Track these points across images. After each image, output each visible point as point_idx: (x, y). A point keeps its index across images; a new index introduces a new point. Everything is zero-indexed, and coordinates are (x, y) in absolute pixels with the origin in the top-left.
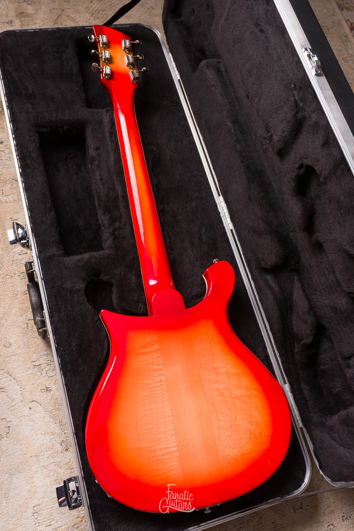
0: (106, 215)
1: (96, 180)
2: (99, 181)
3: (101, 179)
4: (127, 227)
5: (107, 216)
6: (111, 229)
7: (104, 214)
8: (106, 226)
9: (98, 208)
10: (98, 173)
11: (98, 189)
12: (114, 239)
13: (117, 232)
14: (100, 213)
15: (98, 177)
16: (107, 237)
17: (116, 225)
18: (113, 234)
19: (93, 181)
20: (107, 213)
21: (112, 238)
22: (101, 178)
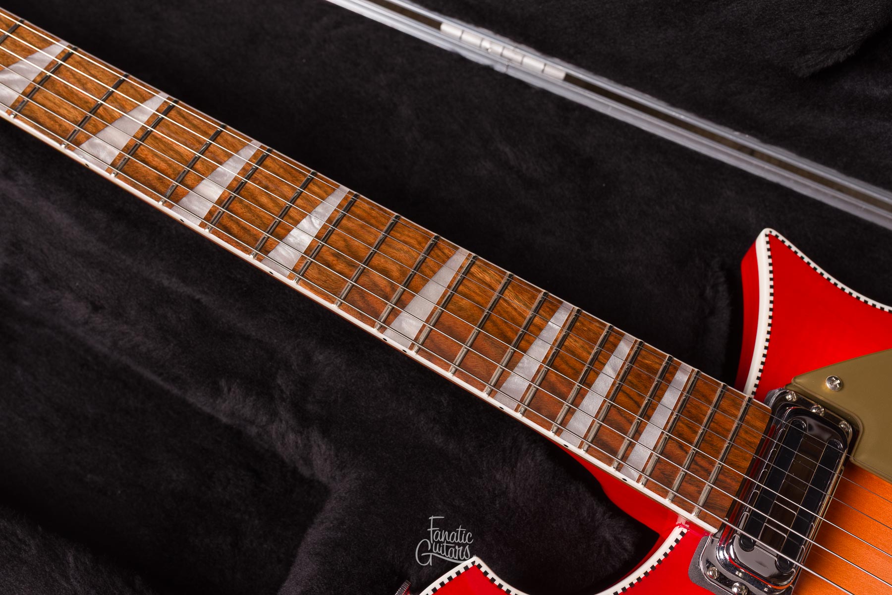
0: (226, 389)
1: (86, 323)
2: (97, 319)
3: (96, 308)
4: (321, 357)
5: (229, 390)
6: (284, 413)
7: (216, 392)
8: (263, 419)
9: (175, 391)
10: (68, 301)
11: (121, 343)
12: (325, 433)
13: (310, 407)
14: (198, 399)
15: (82, 311)
16: (297, 447)
17: (283, 387)
18: (304, 420)
19: (80, 332)
20: (223, 383)
21: (315, 436)
22: (92, 303)
